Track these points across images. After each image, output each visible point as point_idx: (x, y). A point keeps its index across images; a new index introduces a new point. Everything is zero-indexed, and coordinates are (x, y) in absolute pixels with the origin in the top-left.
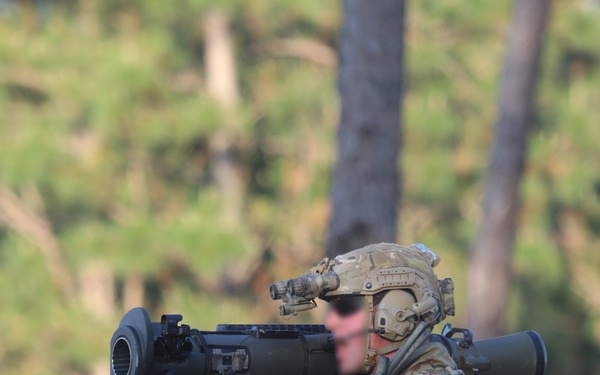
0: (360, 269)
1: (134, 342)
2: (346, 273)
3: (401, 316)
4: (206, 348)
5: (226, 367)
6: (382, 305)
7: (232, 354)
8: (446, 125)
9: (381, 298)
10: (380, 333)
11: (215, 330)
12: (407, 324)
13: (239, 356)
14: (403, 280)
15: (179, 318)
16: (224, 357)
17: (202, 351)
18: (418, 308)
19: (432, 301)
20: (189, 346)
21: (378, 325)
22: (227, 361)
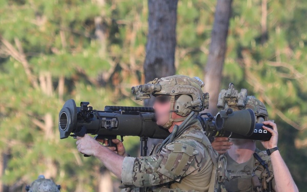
0: (171, 84)
1: (69, 113)
2: (165, 85)
3: (186, 106)
4: (99, 117)
5: (108, 126)
6: (178, 100)
7: (110, 120)
8: (194, 13)
9: (178, 97)
10: (176, 112)
11: (104, 110)
12: (188, 109)
13: (113, 121)
14: (188, 91)
15: (88, 103)
16: (107, 121)
17: (98, 118)
18: (193, 103)
19: (199, 101)
20: (92, 116)
21: (176, 108)
22: (109, 123)
